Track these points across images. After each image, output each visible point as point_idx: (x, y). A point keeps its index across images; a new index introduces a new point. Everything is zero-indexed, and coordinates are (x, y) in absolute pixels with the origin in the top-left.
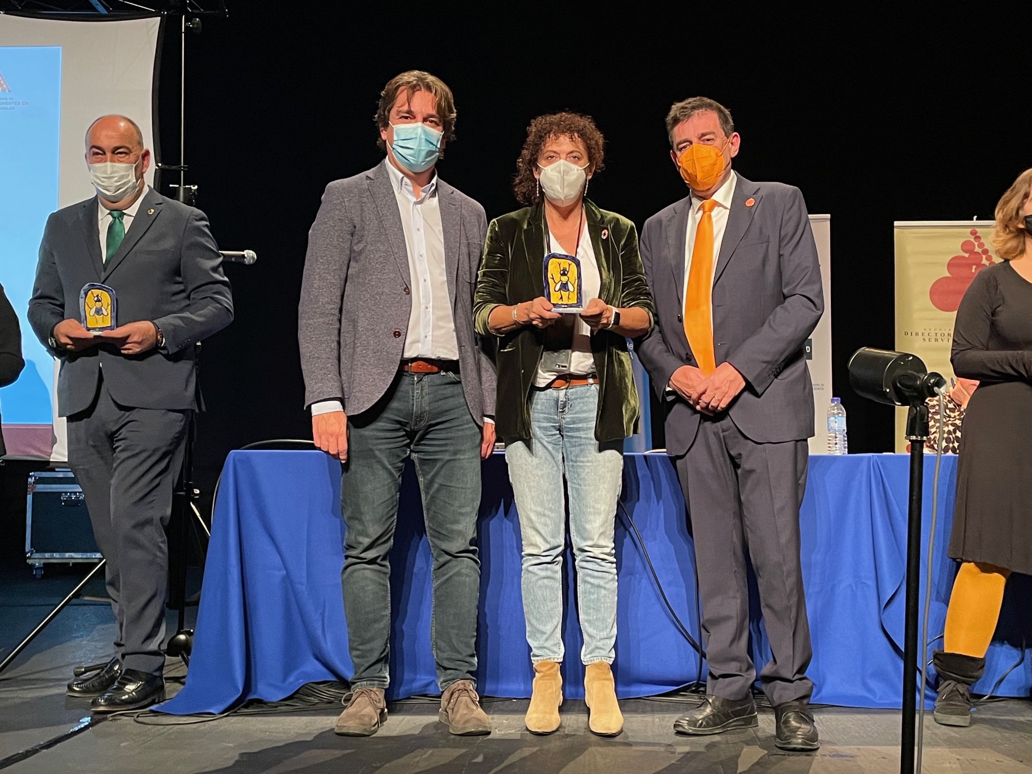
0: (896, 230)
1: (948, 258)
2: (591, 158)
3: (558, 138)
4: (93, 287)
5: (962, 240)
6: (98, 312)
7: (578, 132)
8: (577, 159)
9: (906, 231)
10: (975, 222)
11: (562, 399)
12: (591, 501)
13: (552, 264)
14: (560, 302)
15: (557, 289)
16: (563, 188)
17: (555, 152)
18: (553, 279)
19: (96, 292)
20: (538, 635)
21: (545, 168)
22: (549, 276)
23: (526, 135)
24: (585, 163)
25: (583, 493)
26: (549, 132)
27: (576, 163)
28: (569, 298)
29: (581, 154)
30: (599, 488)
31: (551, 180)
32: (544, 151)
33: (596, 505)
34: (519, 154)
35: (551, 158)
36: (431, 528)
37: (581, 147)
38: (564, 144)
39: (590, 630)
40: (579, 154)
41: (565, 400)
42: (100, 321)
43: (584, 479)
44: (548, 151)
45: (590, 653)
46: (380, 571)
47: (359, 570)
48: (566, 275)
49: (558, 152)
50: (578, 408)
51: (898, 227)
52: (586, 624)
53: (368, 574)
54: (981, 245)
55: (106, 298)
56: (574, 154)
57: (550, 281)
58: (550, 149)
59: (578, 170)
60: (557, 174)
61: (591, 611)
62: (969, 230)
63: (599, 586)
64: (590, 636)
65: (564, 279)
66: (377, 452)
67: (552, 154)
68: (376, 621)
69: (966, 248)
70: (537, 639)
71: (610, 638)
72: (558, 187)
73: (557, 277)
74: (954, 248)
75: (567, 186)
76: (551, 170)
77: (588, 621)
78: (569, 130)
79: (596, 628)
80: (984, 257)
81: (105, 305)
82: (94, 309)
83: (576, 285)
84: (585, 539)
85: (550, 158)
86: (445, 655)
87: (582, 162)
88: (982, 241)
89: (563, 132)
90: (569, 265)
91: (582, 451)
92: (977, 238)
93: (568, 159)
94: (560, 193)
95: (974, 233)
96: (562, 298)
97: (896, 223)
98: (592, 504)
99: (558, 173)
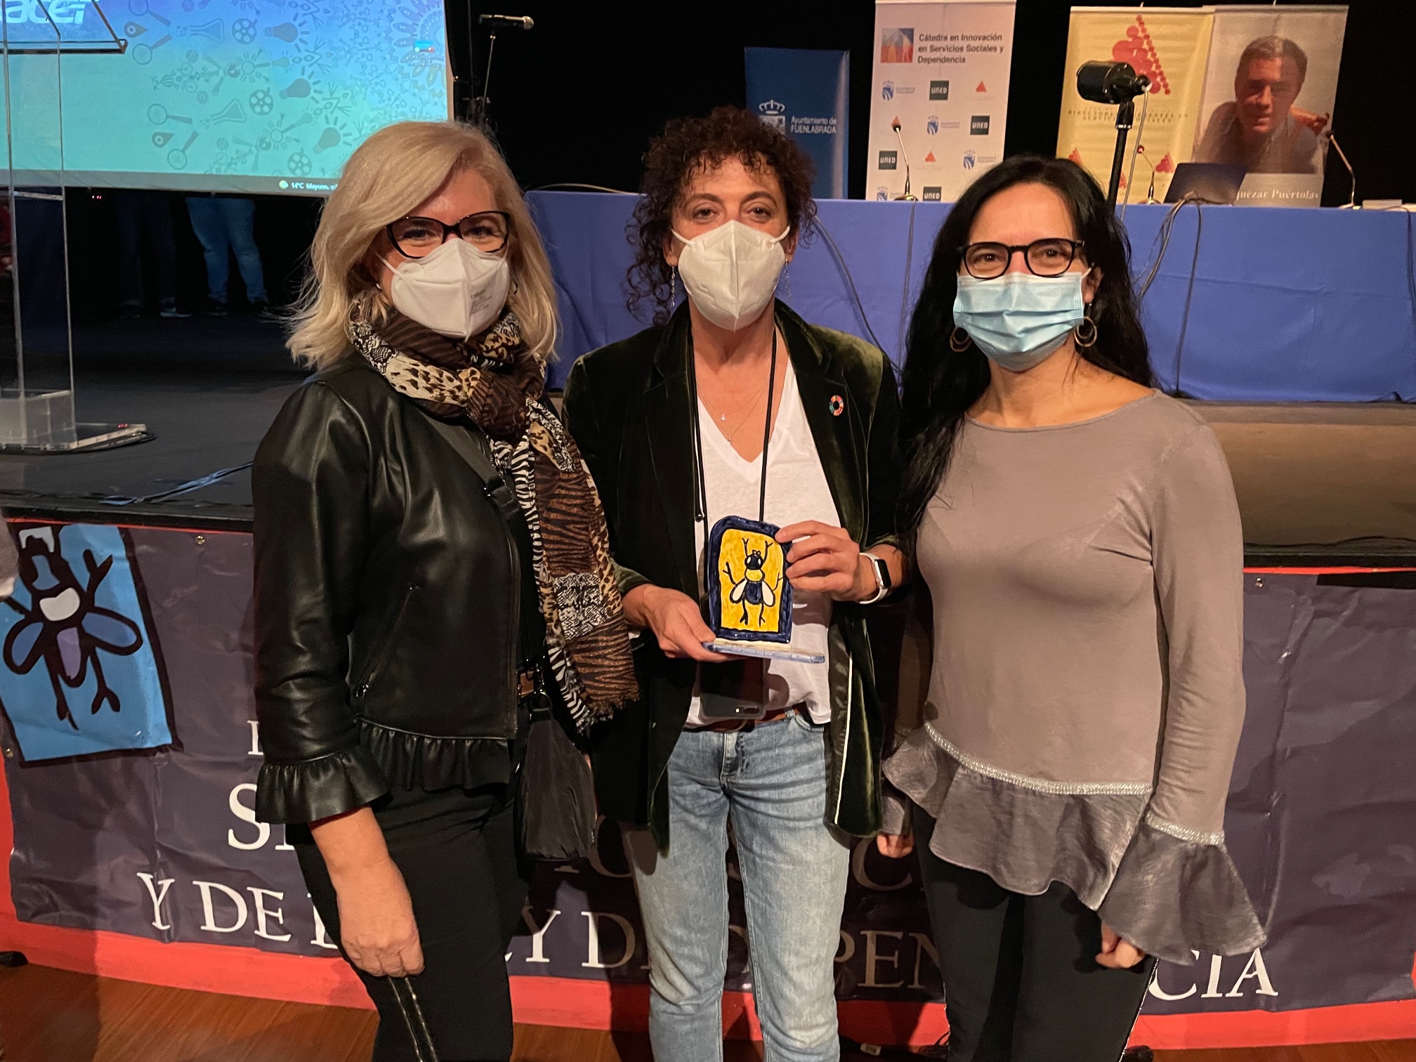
0: (1072, 16)
1: (1115, 42)
5: (1127, 26)
8: (763, 216)
9: (1081, 16)
10: (1141, 8)
11: (729, 755)
12: (792, 942)
13: (729, 541)
14: (742, 626)
15: (736, 598)
16: (734, 288)
17: (713, 198)
18: (729, 573)
21: (691, 242)
22: (722, 566)
24: (782, 225)
27: (762, 226)
28: (761, 618)
29: (775, 202)
30: (809, 916)
32: (688, 197)
33: (802, 949)
35: (706, 215)
37: (772, 183)
38: (731, 175)
40: (767, 201)
41: (735, 755)
44: (695, 197)
48: (759, 567)
49: (721, 197)
50: (761, 769)
51: (1076, 12)
54: (1144, 30)
56: (757, 203)
57: (723, 578)
58: (699, 191)
59: (769, 244)
60: (721, 257)
62: (1135, 17)
65: (754, 575)
67: (707, 205)
69: (1131, 33)
72: (725, 289)
73: (739, 570)
74: (1121, 33)
75: (746, 285)
76: (706, 248)
78: (742, 144)
80: (1145, 42)
83: (779, 591)
85: (700, 216)
87: (774, 223)
88: (1146, 26)
90: (767, 546)
92: (1142, 23)
93: (745, 215)
94: (731, 302)
95: (1139, 19)
96: (745, 617)
97: (1073, 9)
99: (723, 252)
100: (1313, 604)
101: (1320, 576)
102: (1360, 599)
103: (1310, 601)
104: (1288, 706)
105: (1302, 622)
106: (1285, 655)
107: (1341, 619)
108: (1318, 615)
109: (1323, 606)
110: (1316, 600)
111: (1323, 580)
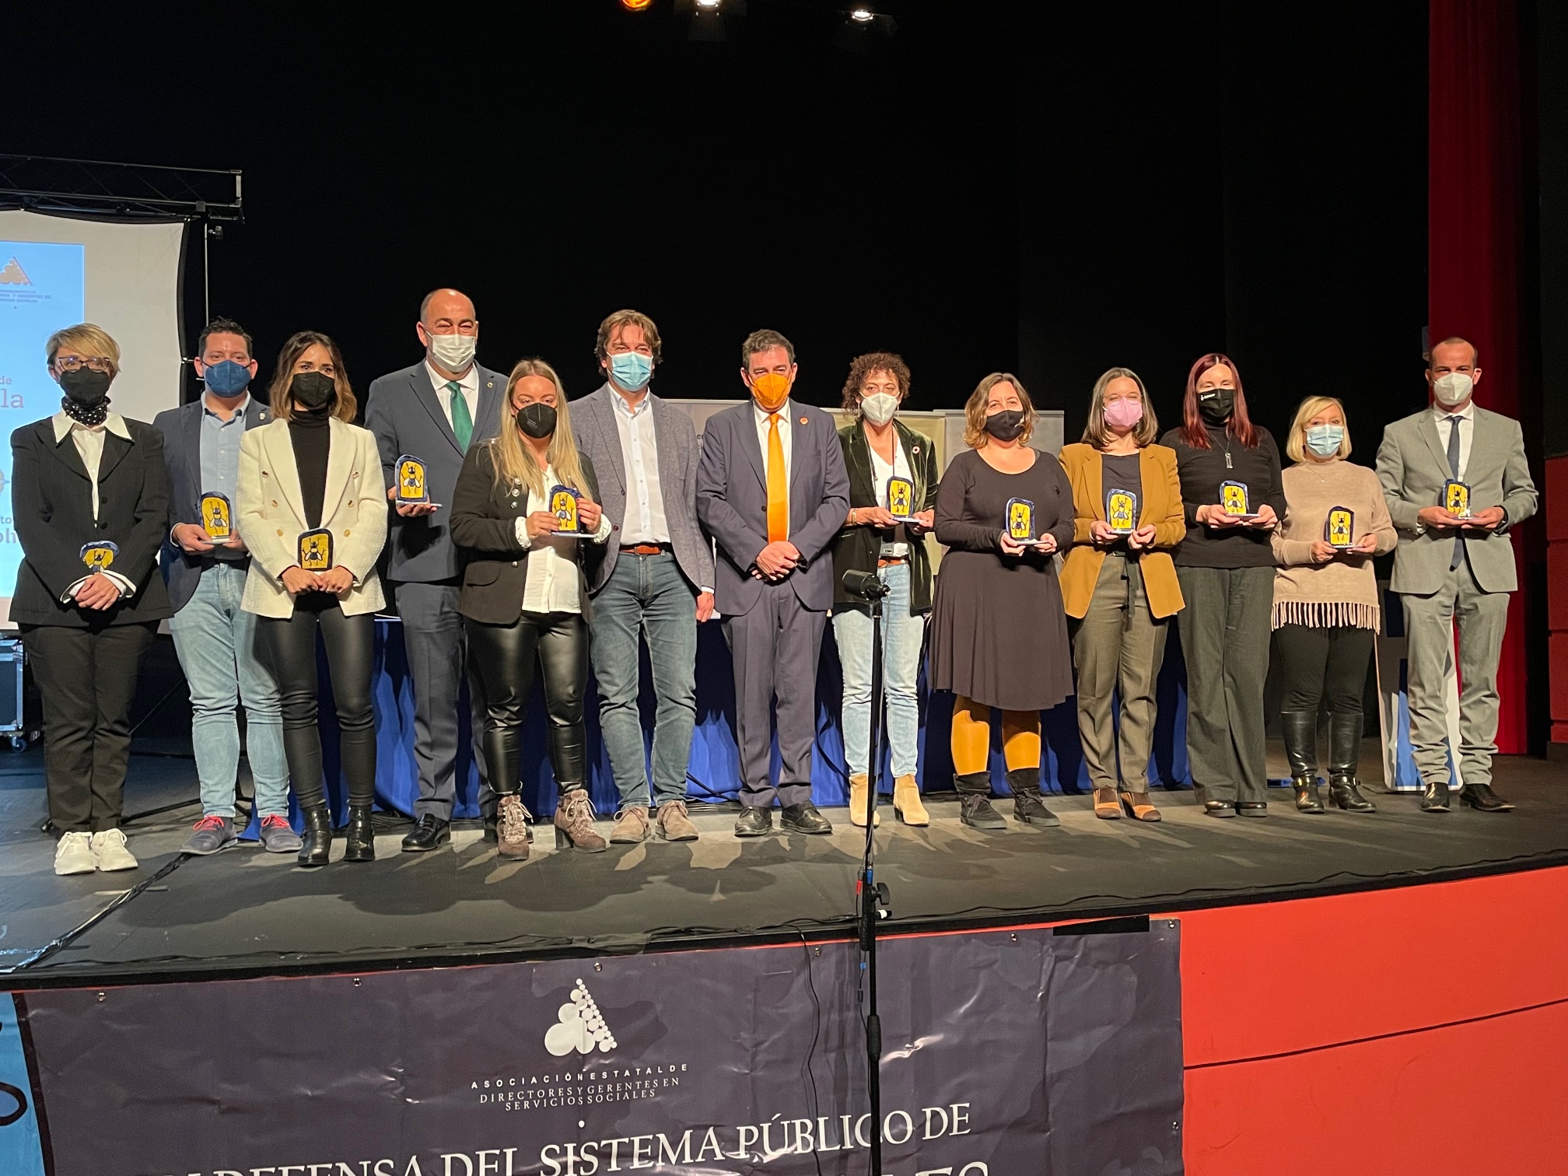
2: (901, 388)
3: (876, 373)
4: (408, 458)
6: (412, 483)
7: (893, 368)
8: (890, 390)
16: (880, 412)
17: (874, 384)
19: (411, 464)
20: (856, 757)
21: (867, 398)
23: (850, 369)
24: (897, 391)
25: (896, 648)
26: (870, 369)
27: (889, 393)
31: (872, 408)
32: (866, 383)
34: (844, 384)
36: (657, 679)
37: (895, 382)
38: (882, 378)
39: (900, 751)
42: (413, 492)
43: (897, 637)
44: (868, 383)
45: (900, 768)
46: (631, 714)
47: (614, 714)
48: (902, 493)
49: (877, 384)
52: (896, 747)
53: (621, 716)
55: (420, 471)
56: (889, 386)
61: (901, 737)
63: (907, 717)
64: (899, 755)
66: (614, 618)
67: (872, 386)
68: (632, 754)
70: (855, 760)
71: (914, 756)
72: (876, 412)
75: (883, 410)
76: (872, 399)
77: (898, 744)
78: (887, 366)
79: (904, 749)
81: (418, 477)
82: (407, 480)
84: (897, 682)
85: (870, 389)
86: (663, 781)
87: (895, 392)
89: (881, 369)
91: (895, 614)
93: (884, 390)
94: (877, 415)
98: (903, 655)
99: (877, 401)
100: (1054, 951)
101: (1055, 928)
102: (1085, 946)
103: (1050, 949)
104: (1049, 1038)
105: (1047, 966)
106: (1040, 994)
107: (1075, 962)
108: (1058, 960)
109: (1062, 952)
110: (1055, 948)
111: (1057, 931)
